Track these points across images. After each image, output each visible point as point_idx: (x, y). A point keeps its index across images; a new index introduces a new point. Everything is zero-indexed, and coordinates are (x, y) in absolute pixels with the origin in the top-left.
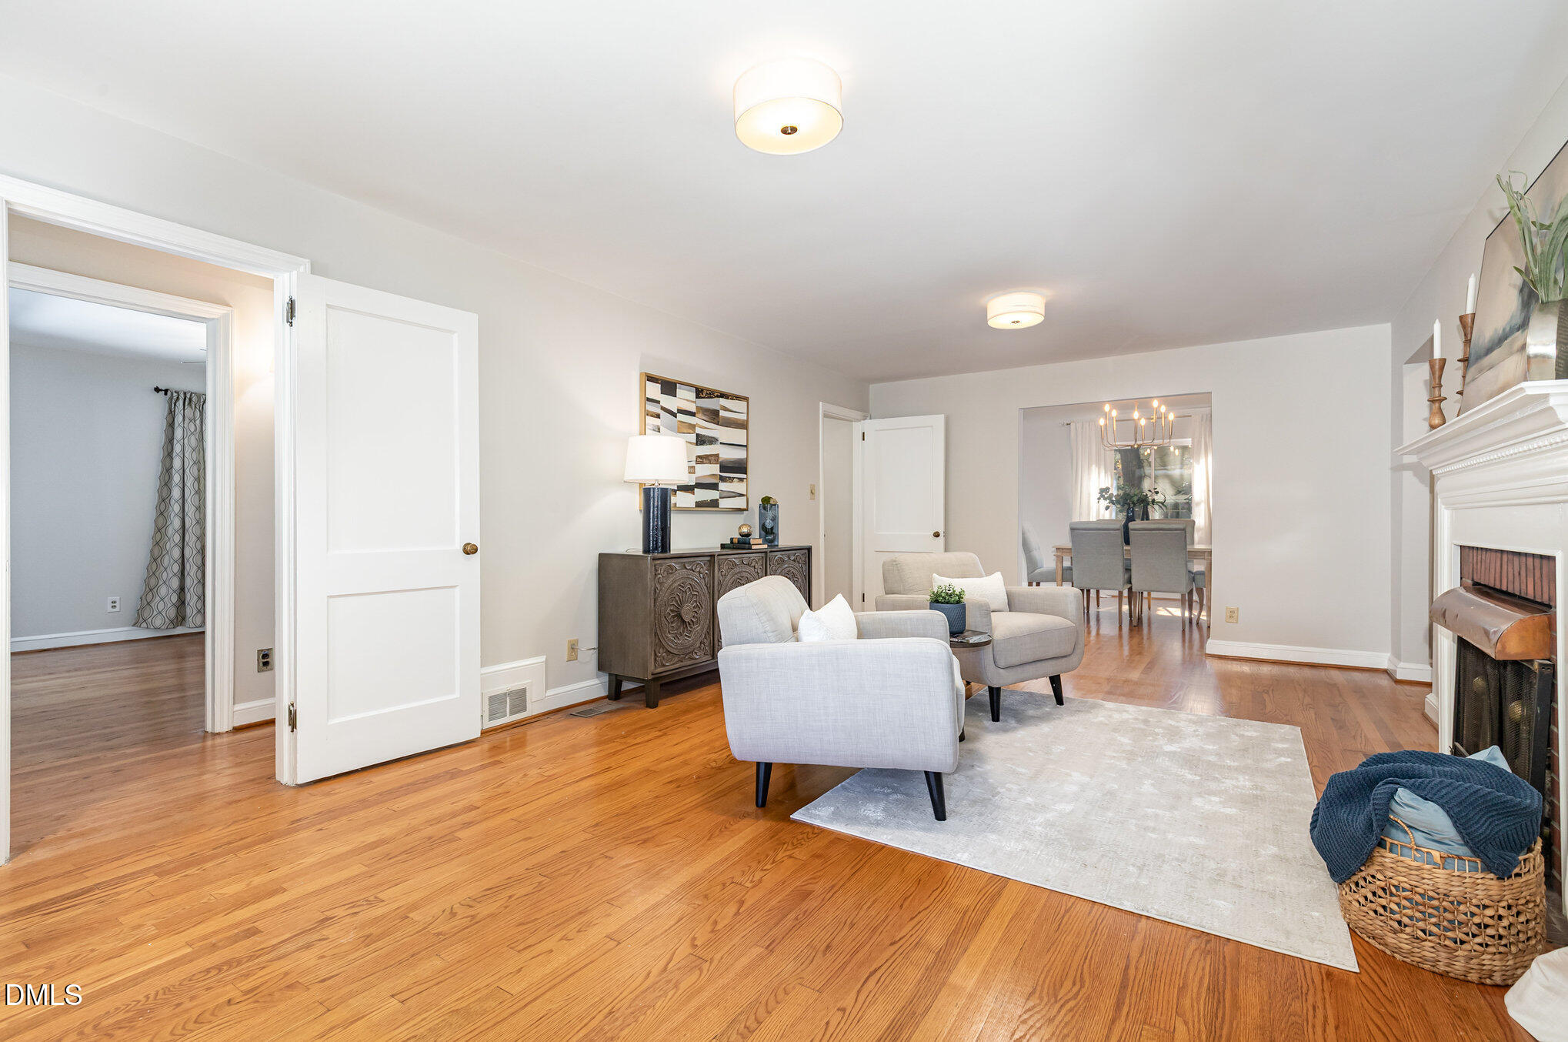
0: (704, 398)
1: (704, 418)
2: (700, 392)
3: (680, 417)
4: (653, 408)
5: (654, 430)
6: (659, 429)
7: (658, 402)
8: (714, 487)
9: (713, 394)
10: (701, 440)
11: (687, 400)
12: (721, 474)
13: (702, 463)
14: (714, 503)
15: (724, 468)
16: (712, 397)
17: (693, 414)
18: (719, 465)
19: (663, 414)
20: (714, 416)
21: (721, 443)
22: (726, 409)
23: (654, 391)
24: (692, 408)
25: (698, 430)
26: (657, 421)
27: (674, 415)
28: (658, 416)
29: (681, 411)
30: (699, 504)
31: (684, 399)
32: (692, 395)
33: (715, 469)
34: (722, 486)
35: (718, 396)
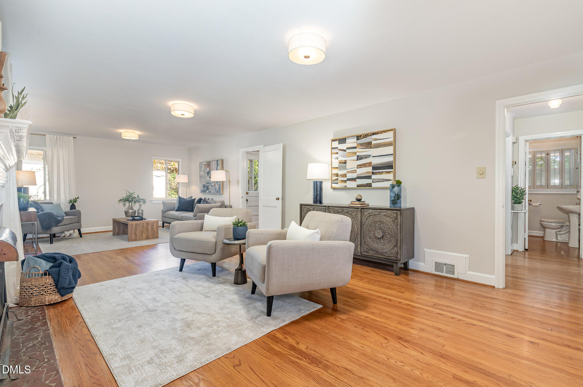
0: (362, 138)
1: (362, 148)
2: (358, 137)
3: (348, 151)
4: (334, 151)
5: (335, 159)
6: (338, 158)
7: (337, 148)
8: (369, 177)
9: (368, 135)
10: (359, 158)
11: (352, 143)
12: (373, 171)
13: (361, 167)
14: (369, 185)
15: (374, 168)
16: (367, 137)
17: (355, 148)
18: (371, 167)
19: (339, 152)
20: (369, 145)
21: (373, 157)
22: (376, 140)
23: (336, 144)
24: (355, 145)
25: (358, 154)
26: (337, 155)
27: (345, 151)
28: (337, 153)
29: (348, 148)
30: (358, 186)
31: (351, 142)
32: (355, 140)
33: (370, 169)
34: (373, 177)
35: (370, 135)
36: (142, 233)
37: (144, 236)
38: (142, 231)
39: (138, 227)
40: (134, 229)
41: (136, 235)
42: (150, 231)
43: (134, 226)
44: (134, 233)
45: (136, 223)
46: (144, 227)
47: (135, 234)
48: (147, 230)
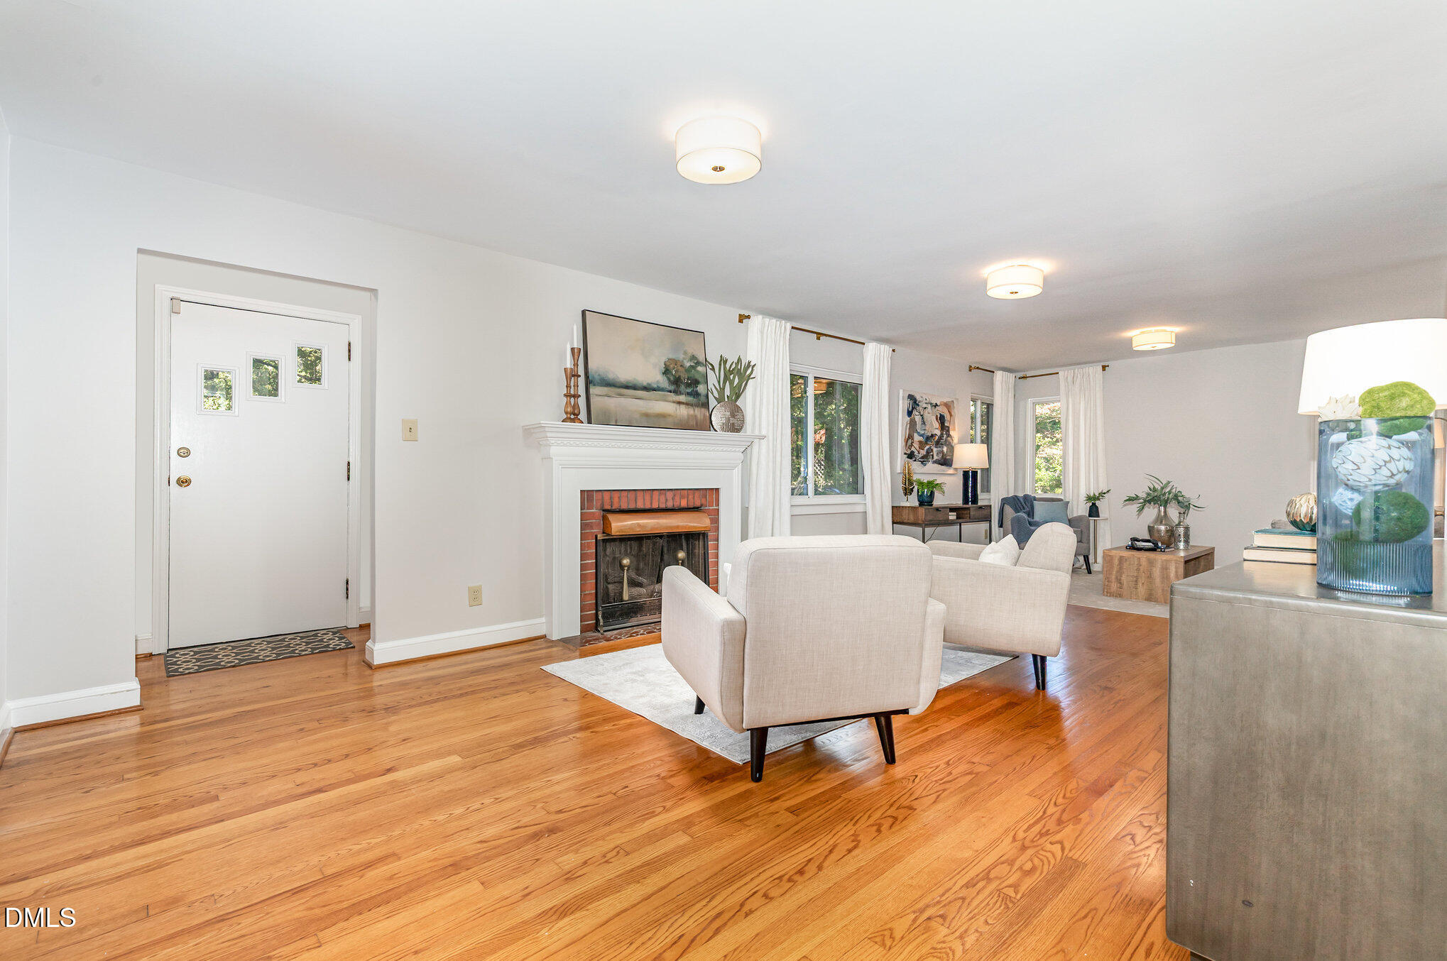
36: (1136, 581)
37: (1142, 590)
38: (1137, 577)
39: (1125, 565)
40: (1115, 569)
41: (1120, 583)
42: (1158, 581)
43: (1116, 562)
44: (1117, 578)
45: (1121, 555)
46: (1142, 568)
47: (1119, 581)
48: (1150, 577)
